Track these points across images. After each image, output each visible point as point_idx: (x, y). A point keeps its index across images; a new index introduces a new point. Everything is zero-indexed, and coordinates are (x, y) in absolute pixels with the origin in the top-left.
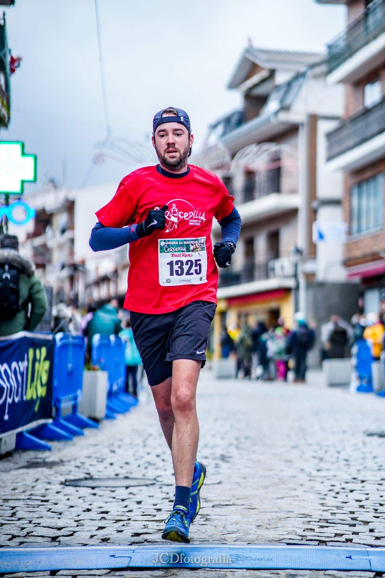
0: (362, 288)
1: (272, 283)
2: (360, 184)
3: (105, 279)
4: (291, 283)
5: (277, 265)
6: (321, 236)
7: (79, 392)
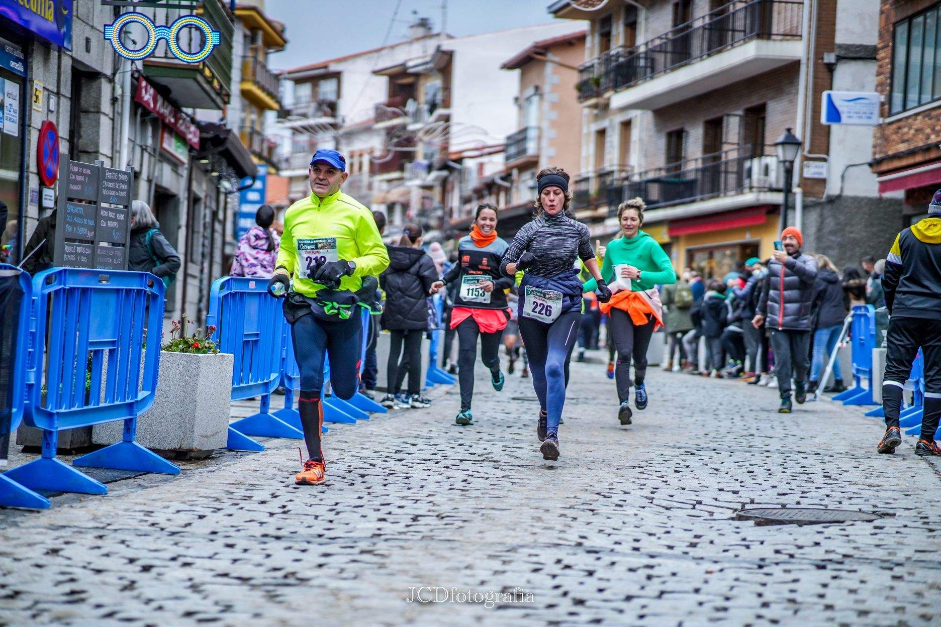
0: (907, 210)
1: (748, 198)
2: (910, 19)
3: (490, 187)
4: (778, 198)
5: (756, 165)
6: (835, 115)
7: (141, 395)
